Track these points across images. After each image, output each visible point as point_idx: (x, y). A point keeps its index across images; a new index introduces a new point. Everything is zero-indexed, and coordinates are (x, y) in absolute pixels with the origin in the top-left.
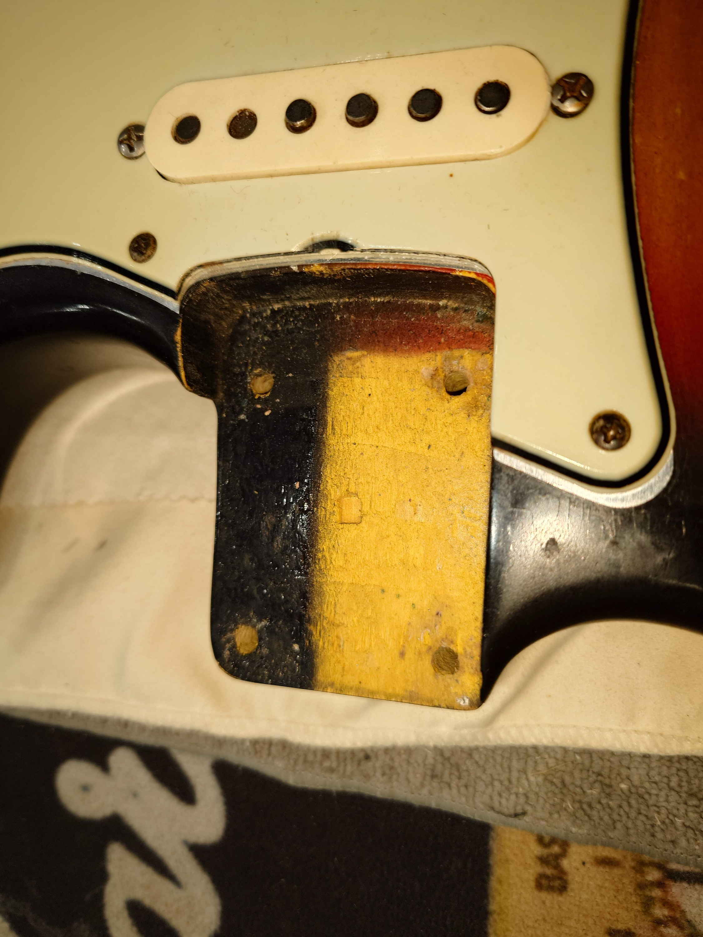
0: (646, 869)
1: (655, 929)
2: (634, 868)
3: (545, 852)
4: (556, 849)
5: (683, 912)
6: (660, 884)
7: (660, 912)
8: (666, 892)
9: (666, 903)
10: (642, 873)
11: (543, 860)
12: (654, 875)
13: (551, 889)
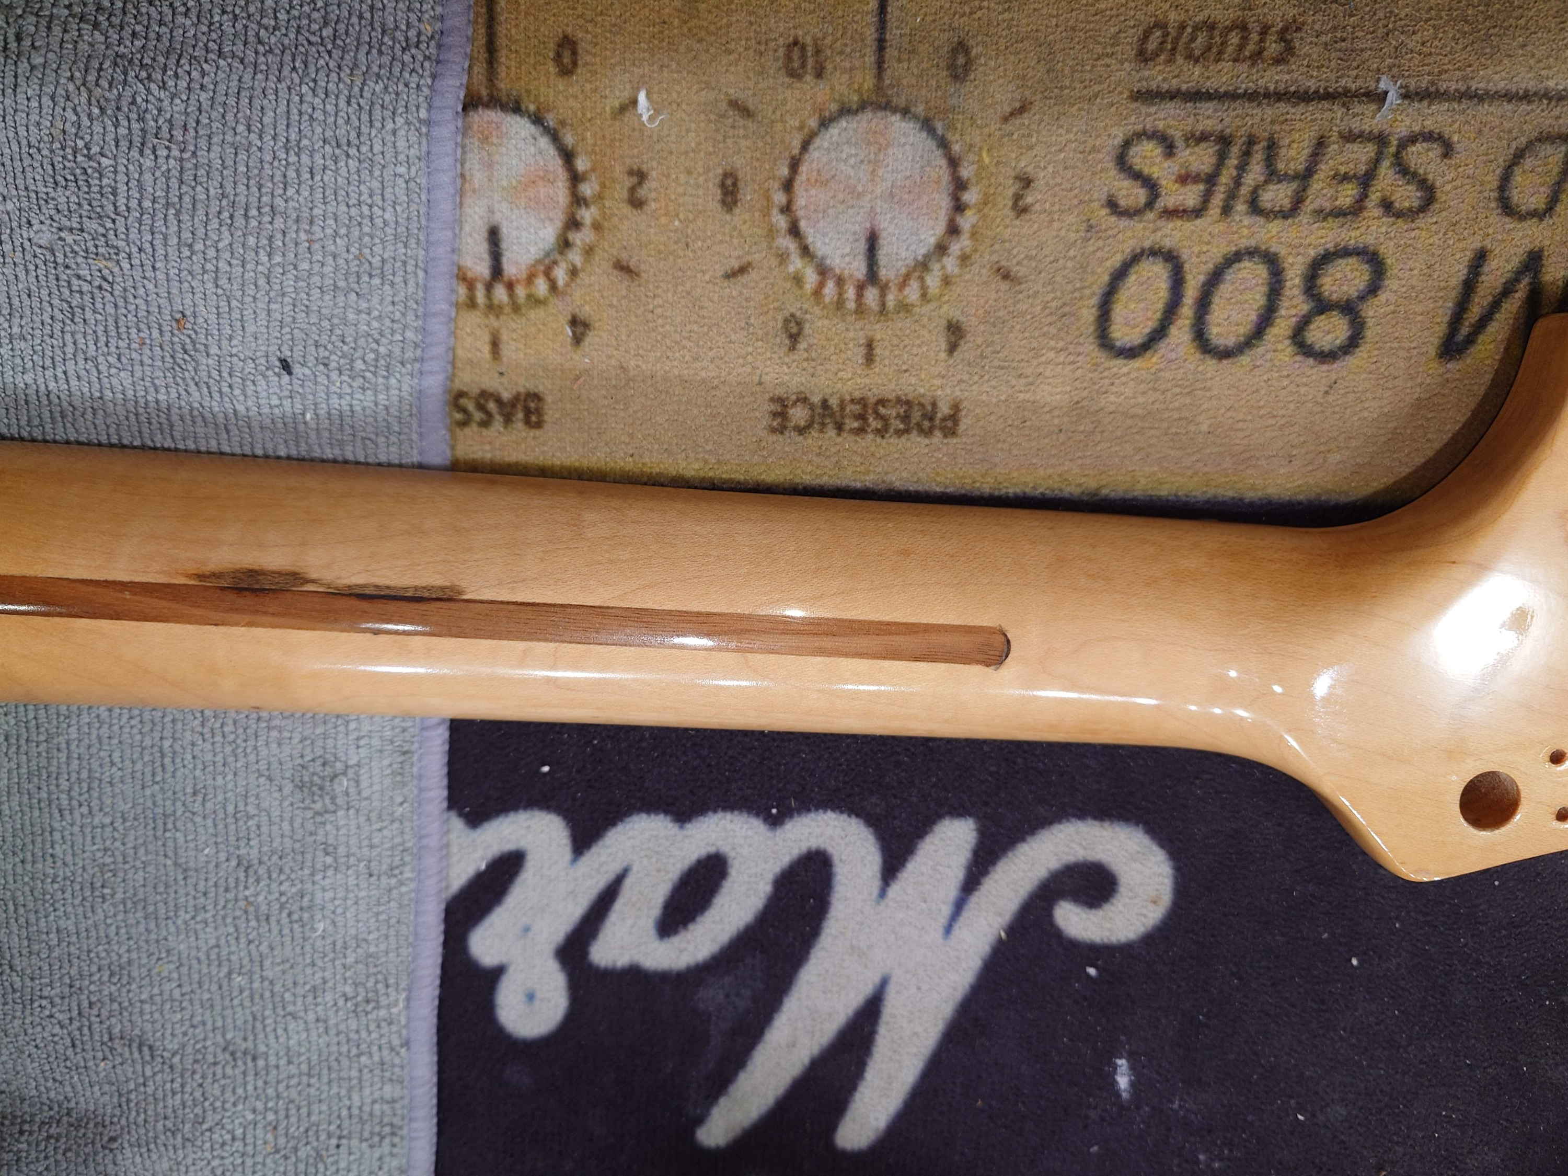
0: (496, 302)
1: (564, 293)
2: (497, 317)
3: (498, 419)
4: (492, 406)
5: (538, 262)
6: (510, 286)
7: (541, 286)
8: (518, 281)
9: (530, 279)
10: (500, 307)
11: (508, 420)
12: (500, 293)
13: (539, 412)
